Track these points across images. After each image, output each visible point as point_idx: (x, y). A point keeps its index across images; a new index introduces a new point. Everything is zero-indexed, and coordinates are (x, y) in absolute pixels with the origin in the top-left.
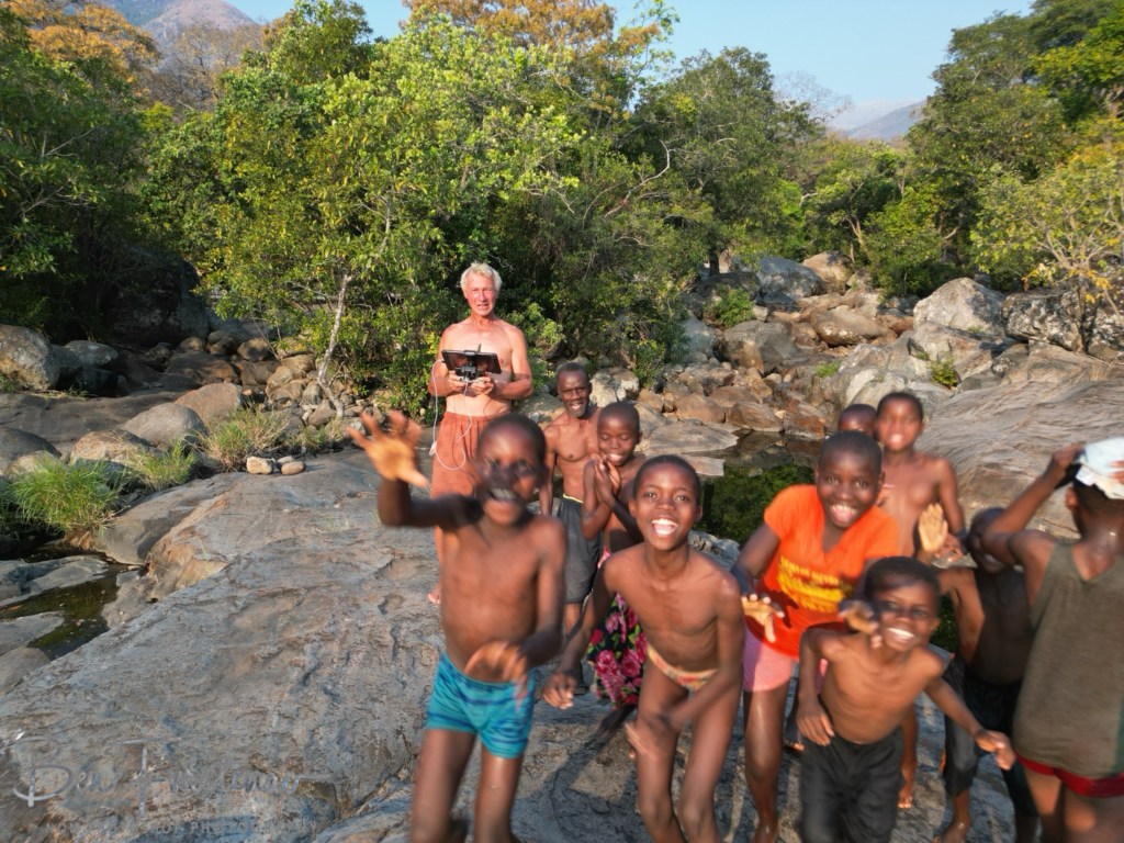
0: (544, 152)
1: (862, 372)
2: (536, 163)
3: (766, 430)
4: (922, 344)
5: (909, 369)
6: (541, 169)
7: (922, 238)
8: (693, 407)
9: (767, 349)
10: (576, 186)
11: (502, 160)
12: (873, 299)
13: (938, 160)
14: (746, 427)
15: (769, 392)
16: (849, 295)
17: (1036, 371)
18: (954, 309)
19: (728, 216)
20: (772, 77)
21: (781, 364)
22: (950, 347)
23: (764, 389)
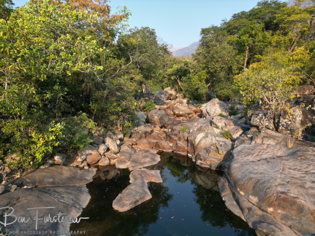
0: (87, 55)
1: (200, 134)
2: (83, 59)
3: (167, 151)
4: (216, 123)
5: (214, 132)
6: (86, 61)
7: (202, 86)
8: (143, 144)
9: (161, 119)
10: (102, 69)
11: (68, 57)
12: (185, 101)
13: (205, 64)
14: (161, 150)
15: (165, 135)
16: (178, 100)
17: (265, 139)
18: (215, 108)
19: (147, 77)
20: (157, 36)
21: (166, 124)
22: (226, 125)
23: (163, 134)
